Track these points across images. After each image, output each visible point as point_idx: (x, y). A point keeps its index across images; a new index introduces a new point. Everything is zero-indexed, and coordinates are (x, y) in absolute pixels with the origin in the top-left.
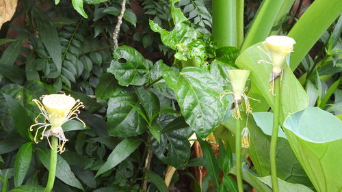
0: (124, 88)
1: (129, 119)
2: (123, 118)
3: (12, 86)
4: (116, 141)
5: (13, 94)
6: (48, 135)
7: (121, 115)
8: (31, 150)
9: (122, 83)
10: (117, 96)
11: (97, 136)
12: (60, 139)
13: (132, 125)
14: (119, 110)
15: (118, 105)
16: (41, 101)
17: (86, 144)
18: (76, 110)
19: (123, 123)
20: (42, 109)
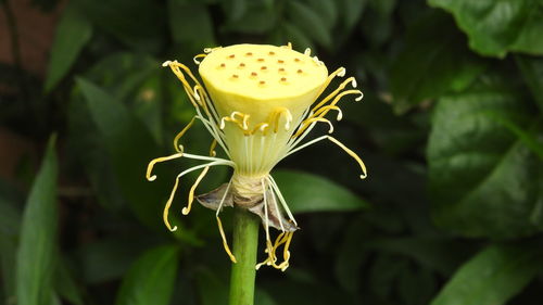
0: (491, 64)
1: (507, 176)
2: (483, 173)
3: (127, 60)
4: (461, 251)
5: (128, 85)
6: (218, 204)
7: (476, 159)
8: (172, 271)
9: (483, 43)
10: (466, 91)
11: (406, 232)
12: (268, 223)
13: (518, 194)
14: (471, 143)
15: (468, 124)
16: (195, 69)
17: (372, 257)
18: (332, 106)
19: (485, 188)
20: (195, 95)
